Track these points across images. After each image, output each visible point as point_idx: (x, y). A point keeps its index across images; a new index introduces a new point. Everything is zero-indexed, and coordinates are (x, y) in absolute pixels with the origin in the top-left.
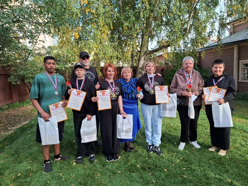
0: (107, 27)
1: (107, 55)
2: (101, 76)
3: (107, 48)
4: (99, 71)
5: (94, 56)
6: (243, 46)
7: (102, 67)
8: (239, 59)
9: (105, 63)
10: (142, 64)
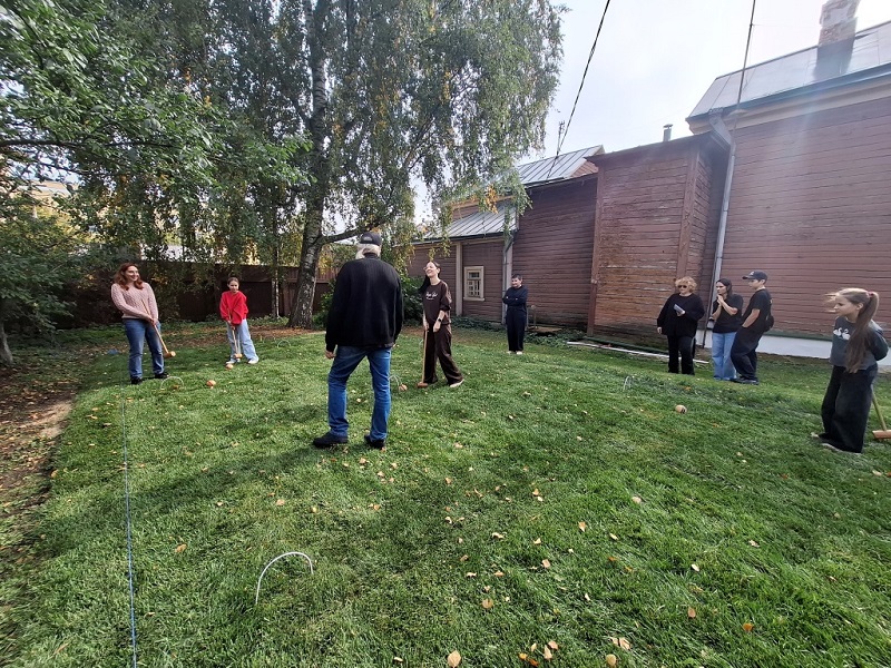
6: (468, 245)
8: (463, 266)
10: (311, 262)
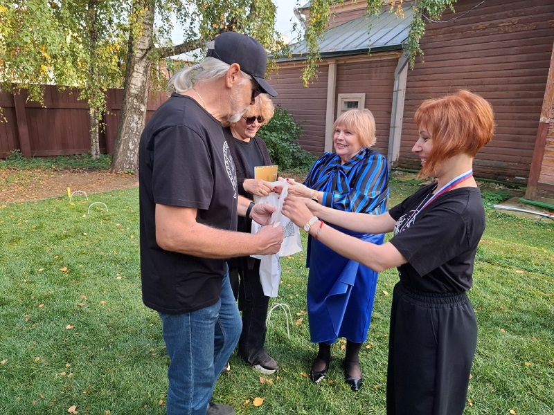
8: (337, 92)
10: (139, 84)
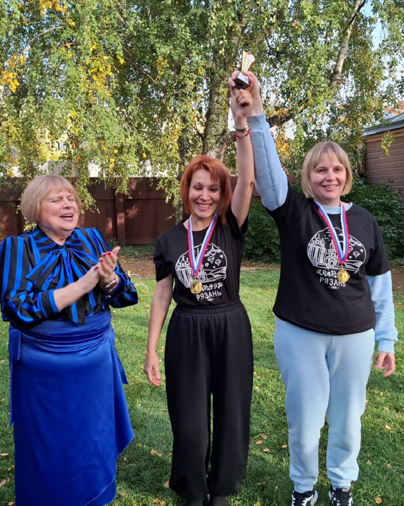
0: (106, 58)
1: (109, 143)
2: (92, 206)
3: (109, 121)
4: (86, 190)
5: (68, 145)
7: (93, 179)
9: (102, 165)
